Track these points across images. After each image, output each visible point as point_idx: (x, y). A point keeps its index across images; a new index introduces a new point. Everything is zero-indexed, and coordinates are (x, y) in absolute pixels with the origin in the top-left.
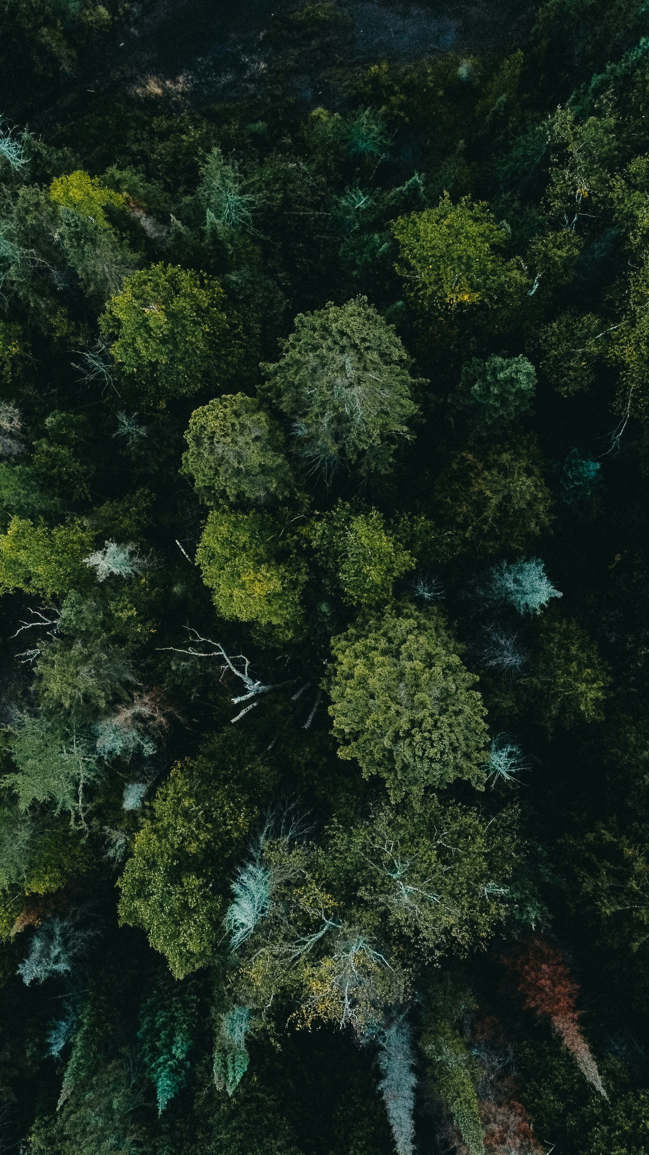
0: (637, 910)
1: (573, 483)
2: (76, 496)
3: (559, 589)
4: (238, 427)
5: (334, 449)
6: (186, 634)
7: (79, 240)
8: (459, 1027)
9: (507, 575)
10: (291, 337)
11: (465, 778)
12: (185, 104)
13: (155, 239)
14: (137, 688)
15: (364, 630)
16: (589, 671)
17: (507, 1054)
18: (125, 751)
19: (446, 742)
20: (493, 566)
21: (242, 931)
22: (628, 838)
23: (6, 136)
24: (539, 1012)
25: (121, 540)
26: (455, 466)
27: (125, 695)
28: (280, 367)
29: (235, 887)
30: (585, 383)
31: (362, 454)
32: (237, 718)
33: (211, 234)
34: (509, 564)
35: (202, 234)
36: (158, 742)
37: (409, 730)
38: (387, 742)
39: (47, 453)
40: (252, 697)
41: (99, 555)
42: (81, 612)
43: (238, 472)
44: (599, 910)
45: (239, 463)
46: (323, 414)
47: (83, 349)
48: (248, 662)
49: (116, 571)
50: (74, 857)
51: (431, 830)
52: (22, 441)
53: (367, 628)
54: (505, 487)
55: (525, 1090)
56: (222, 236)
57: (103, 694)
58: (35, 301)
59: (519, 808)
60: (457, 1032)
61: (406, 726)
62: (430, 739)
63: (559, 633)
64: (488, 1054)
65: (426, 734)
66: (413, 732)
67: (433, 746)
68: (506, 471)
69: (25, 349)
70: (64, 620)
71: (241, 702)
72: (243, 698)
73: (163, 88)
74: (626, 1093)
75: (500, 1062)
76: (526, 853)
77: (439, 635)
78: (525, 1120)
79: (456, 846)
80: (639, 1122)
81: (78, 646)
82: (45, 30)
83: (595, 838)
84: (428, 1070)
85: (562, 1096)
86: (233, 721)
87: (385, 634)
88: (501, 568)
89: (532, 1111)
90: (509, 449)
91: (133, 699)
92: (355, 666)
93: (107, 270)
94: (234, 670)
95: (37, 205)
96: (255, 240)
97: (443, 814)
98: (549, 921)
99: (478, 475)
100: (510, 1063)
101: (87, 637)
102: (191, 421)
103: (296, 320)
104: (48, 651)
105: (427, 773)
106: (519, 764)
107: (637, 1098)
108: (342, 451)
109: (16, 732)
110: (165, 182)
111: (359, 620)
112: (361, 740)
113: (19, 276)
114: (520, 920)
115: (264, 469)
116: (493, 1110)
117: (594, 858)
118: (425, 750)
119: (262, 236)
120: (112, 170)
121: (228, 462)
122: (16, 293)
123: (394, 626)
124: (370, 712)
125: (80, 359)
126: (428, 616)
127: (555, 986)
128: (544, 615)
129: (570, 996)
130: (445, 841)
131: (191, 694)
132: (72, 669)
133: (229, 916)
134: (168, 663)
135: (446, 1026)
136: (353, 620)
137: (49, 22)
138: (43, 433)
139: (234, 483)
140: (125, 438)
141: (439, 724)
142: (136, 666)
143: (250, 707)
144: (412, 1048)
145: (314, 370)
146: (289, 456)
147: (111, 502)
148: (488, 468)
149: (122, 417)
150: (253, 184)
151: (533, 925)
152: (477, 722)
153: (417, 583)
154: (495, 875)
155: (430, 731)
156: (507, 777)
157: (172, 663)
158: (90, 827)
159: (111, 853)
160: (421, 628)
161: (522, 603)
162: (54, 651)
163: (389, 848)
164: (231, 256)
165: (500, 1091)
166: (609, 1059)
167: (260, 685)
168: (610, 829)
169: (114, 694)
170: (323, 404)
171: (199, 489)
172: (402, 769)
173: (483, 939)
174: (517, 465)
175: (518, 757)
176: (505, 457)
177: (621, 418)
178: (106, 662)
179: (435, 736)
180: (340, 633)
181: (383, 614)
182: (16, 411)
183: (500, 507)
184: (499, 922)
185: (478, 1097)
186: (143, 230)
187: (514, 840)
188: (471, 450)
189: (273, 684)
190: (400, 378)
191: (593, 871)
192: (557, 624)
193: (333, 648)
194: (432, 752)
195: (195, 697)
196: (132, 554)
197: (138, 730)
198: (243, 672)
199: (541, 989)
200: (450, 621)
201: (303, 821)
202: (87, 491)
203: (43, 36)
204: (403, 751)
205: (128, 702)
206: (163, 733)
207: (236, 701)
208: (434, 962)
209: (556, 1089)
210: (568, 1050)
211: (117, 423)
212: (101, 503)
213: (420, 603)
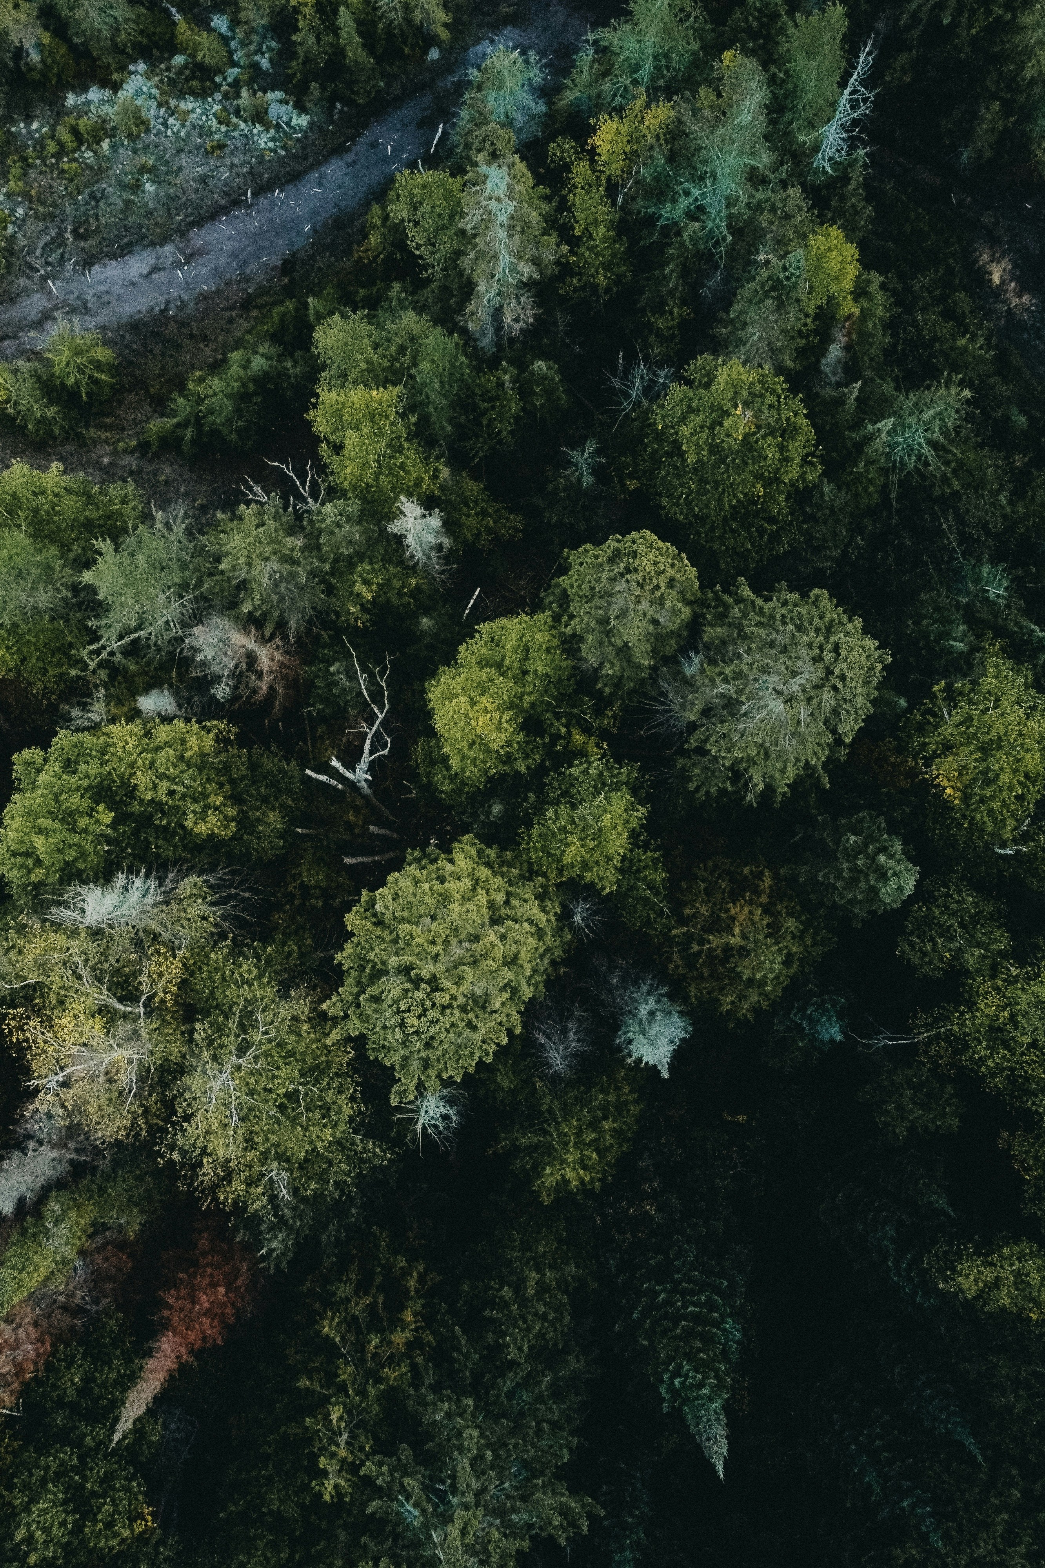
0: (347, 1363)
1: (802, 1019)
2: (468, 444)
3: (670, 1070)
4: (658, 594)
5: (692, 716)
6: (380, 661)
7: (774, 288)
8: (97, 1229)
9: (652, 1000)
10: (796, 596)
11: (397, 1075)
12: (999, 318)
13: (820, 372)
14: (285, 637)
15: (500, 866)
16: (595, 1156)
17: (96, 1301)
18: (204, 664)
19: (432, 1031)
20: (653, 978)
21: (76, 915)
22: (423, 1306)
23: (846, 131)
24: (166, 1313)
25: (449, 526)
26: (746, 871)
27: (268, 631)
28: (753, 602)
29: (120, 879)
30: (926, 969)
31: (701, 751)
32: (313, 775)
33: (865, 437)
34: (668, 995)
35: (858, 424)
36: (235, 697)
37: (422, 980)
38: (393, 961)
39: (501, 385)
40: (347, 779)
41: (419, 511)
42: (339, 526)
43: (604, 621)
44: (322, 1318)
45: (617, 617)
46: (726, 681)
47: (646, 359)
48: (385, 752)
49: (410, 540)
50: (45, 671)
51: (312, 1070)
52: (498, 345)
53: (505, 869)
54: (756, 942)
55: (67, 1345)
56: (869, 450)
57: (257, 602)
58: (672, 271)
59: (389, 1160)
60: (90, 1230)
61: (425, 973)
62: (425, 1010)
63: (618, 1096)
64: (85, 1281)
65: (428, 1003)
66: (423, 986)
67: (419, 1017)
68: (774, 930)
69: (608, 290)
70: (320, 512)
71: (337, 770)
72: (342, 769)
73: (1003, 282)
74: (127, 1463)
75: (83, 1298)
76: (341, 1196)
77: (541, 957)
78: (35, 1363)
79: (308, 1110)
80: (104, 1496)
81: (299, 542)
82: (996, 106)
83: (402, 1268)
84: (30, 1219)
85: (84, 1391)
86: (308, 772)
87: (509, 894)
88: (657, 988)
89: (49, 1367)
90: (802, 923)
91: (270, 640)
92: (459, 879)
93: (756, 337)
94: (368, 742)
95: (787, 217)
96: (884, 490)
97: (337, 1075)
98: (277, 1266)
99: (751, 902)
100: (87, 1311)
101: (313, 546)
102: (635, 535)
103: (816, 591)
104: (273, 510)
105: (385, 1027)
106: (440, 1133)
107: (130, 1480)
108: (692, 727)
109: (159, 525)
110: (894, 346)
111: (509, 855)
112: (378, 931)
113: (691, 238)
114: (261, 1233)
115: (624, 651)
116: (27, 1320)
117: (379, 1279)
118: (409, 1011)
119: (893, 495)
120: (876, 279)
121: (609, 604)
122: (670, 245)
123: (525, 901)
124: (417, 924)
125: (631, 361)
126: (558, 932)
127: (205, 1314)
128: (630, 1068)
129: (204, 1339)
130: (306, 1094)
131: (313, 705)
132: (268, 549)
133: (83, 890)
134: (335, 660)
135: (90, 1213)
136: (503, 848)
137: (1008, 108)
138: (522, 365)
139: (588, 624)
140: (569, 463)
141: (448, 1011)
142: (309, 622)
143: (334, 782)
144: (43, 1187)
145: (772, 644)
146: (654, 668)
147: (486, 489)
148: (766, 911)
149: (590, 446)
150: (949, 452)
151: (263, 1251)
152: (472, 1054)
153: (585, 899)
154: (296, 1174)
155: (434, 1005)
156: (419, 1127)
157: (337, 665)
158: (94, 672)
159: (76, 713)
160: (540, 934)
161: (630, 1035)
162: (277, 517)
163: (266, 1033)
164: (851, 473)
165: (50, 1317)
166: (156, 1423)
167: (366, 780)
168: (421, 1280)
169: (265, 615)
170: (739, 675)
171: (558, 585)
172: (372, 996)
173: (215, 1199)
174: (787, 942)
175: (447, 1128)
176: (791, 924)
177: (908, 1031)
178: (296, 585)
179: (433, 1014)
180: (482, 842)
181: (530, 879)
182: (531, 320)
183: (727, 949)
184: (245, 1209)
185: (31, 1295)
186: (824, 352)
187: (348, 1174)
188: (776, 877)
189: (375, 793)
190: (818, 749)
191: (362, 1288)
192: (627, 1089)
193: (460, 842)
194: (412, 1020)
195: (309, 712)
196: (439, 547)
197: (236, 666)
198: (371, 753)
199: (194, 1301)
200: (565, 962)
201: (236, 918)
202: (481, 454)
203: (988, 109)
204: (393, 987)
205: (263, 637)
206: (249, 697)
207: (335, 763)
208: (162, 1156)
209: (88, 1380)
210: (141, 1368)
211: (578, 443)
212: (476, 478)
213: (565, 916)
